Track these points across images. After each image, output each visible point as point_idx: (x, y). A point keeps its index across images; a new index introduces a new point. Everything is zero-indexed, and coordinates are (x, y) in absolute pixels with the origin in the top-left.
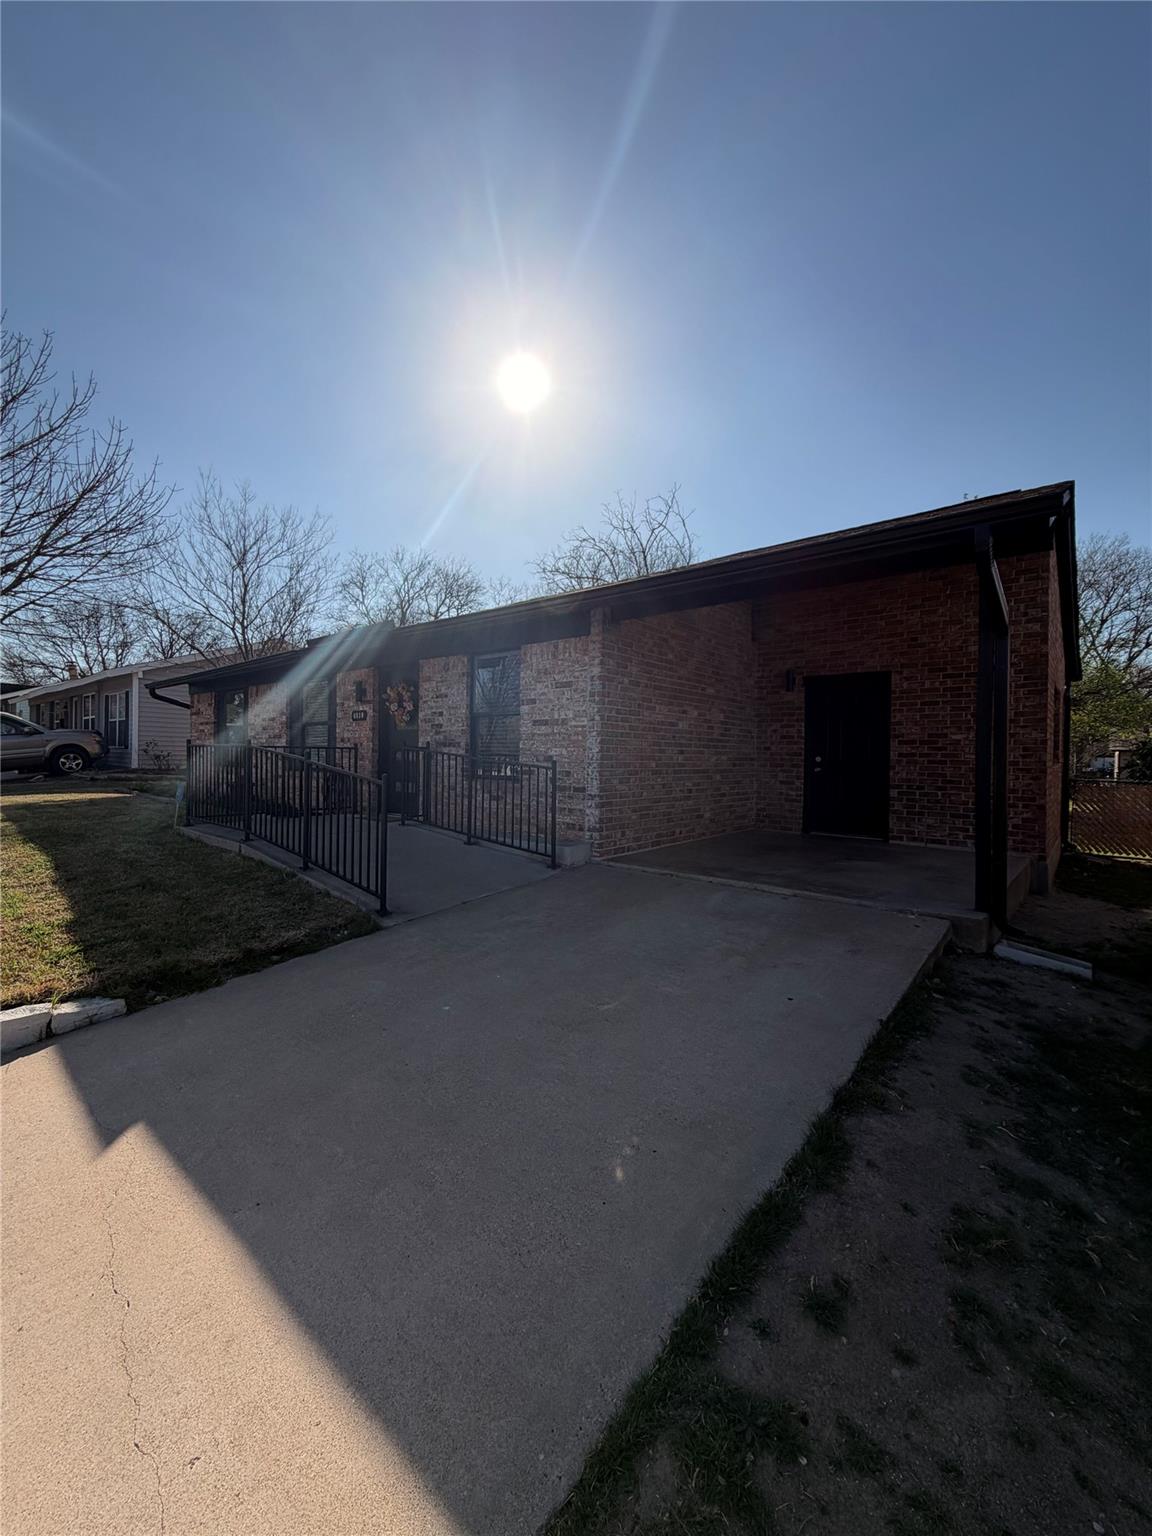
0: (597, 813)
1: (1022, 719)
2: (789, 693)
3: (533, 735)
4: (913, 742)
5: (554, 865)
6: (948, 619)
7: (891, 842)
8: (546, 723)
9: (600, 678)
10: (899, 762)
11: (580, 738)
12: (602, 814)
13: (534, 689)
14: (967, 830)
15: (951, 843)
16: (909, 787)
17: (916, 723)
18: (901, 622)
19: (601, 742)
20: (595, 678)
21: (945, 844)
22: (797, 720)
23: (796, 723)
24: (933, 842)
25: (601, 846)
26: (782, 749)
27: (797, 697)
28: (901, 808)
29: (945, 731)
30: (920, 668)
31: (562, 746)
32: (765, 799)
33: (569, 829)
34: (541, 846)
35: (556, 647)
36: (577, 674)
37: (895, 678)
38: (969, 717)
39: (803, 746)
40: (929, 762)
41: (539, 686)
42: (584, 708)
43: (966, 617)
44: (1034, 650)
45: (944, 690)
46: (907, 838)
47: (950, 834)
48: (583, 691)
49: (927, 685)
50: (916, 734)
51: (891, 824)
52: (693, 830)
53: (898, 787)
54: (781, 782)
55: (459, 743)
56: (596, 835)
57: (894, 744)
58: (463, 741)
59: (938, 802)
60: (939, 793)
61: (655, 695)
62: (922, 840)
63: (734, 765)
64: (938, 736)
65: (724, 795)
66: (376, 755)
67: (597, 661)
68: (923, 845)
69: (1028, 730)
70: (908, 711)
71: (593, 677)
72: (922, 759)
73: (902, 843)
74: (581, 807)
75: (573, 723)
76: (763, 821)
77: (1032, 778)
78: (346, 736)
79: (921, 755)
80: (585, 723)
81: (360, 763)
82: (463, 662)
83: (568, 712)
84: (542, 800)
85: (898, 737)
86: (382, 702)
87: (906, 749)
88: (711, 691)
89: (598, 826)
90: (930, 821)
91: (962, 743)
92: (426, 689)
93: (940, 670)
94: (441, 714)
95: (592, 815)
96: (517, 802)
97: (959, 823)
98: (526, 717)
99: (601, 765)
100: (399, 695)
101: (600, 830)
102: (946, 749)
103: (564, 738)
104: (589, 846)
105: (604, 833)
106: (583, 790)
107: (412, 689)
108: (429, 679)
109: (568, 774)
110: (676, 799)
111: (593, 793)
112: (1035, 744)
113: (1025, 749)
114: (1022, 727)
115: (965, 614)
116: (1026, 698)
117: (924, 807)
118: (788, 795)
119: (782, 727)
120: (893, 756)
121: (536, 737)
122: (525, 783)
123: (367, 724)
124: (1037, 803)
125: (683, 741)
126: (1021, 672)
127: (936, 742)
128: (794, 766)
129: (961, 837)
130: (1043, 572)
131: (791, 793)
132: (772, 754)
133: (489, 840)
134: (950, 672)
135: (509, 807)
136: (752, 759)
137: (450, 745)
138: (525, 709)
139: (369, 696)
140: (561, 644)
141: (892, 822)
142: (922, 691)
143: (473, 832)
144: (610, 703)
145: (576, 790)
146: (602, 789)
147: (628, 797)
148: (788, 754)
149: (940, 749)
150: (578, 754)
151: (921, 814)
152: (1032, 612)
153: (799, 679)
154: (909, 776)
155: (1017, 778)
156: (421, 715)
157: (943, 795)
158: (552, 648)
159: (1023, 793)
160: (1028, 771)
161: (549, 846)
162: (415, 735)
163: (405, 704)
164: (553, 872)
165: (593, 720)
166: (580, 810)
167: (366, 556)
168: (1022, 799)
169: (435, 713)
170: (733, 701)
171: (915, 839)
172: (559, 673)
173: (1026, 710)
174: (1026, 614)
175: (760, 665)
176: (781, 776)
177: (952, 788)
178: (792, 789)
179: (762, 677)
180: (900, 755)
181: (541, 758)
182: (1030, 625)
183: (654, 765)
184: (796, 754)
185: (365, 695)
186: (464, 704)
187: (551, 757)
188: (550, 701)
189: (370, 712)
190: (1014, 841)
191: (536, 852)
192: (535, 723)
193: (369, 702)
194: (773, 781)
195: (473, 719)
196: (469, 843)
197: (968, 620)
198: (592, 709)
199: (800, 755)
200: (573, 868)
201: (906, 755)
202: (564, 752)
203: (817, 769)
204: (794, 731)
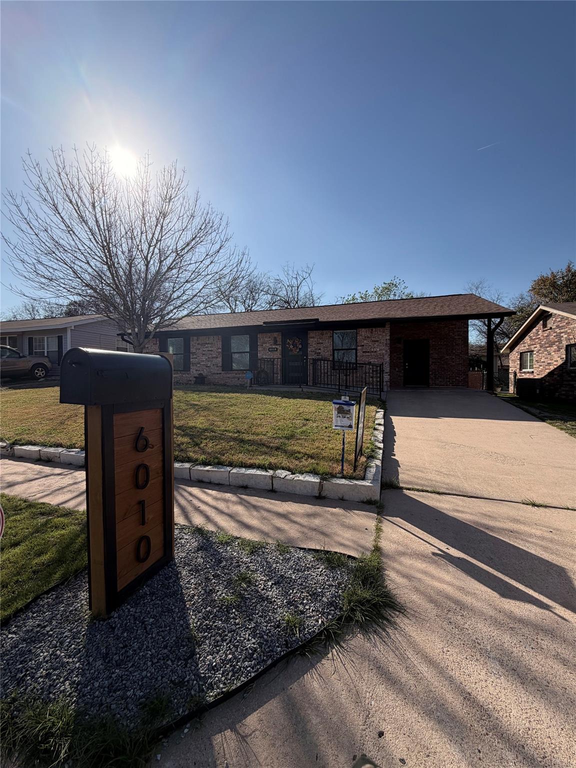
2: (399, 345)
4: (436, 359)
7: (430, 386)
8: (368, 352)
9: (389, 339)
11: (382, 356)
13: (363, 342)
14: (450, 382)
15: (446, 385)
16: (435, 371)
17: (436, 354)
24: (441, 385)
26: (397, 361)
27: (401, 346)
28: (433, 377)
30: (437, 339)
35: (372, 330)
36: (380, 338)
37: (431, 341)
38: (450, 352)
39: (403, 361)
40: (440, 364)
41: (365, 341)
42: (383, 348)
45: (444, 345)
46: (434, 385)
47: (445, 383)
48: (383, 343)
49: (439, 343)
50: (436, 357)
53: (432, 371)
54: (397, 371)
55: (329, 358)
57: (431, 359)
59: (442, 375)
62: (438, 385)
64: (443, 357)
67: (388, 335)
70: (434, 350)
71: (387, 339)
75: (379, 352)
79: (438, 362)
80: (384, 352)
83: (377, 349)
85: (432, 357)
86: (284, 345)
87: (434, 361)
90: (440, 380)
91: (448, 359)
93: (443, 339)
94: (320, 349)
97: (448, 380)
98: (360, 350)
102: (444, 360)
103: (375, 357)
108: (313, 338)
111: (387, 372)
117: (439, 376)
119: (397, 355)
120: (431, 363)
121: (364, 356)
122: (360, 370)
123: (278, 352)
127: (442, 359)
128: (401, 366)
129: (448, 384)
131: (400, 373)
132: (394, 363)
138: (359, 348)
140: (374, 330)
141: (431, 381)
142: (438, 345)
146: (391, 370)
148: (399, 363)
150: (381, 361)
151: (438, 378)
153: (402, 341)
154: (435, 368)
155: (462, 368)
156: (309, 349)
157: (444, 373)
158: (370, 330)
163: (298, 346)
165: (387, 351)
168: (464, 373)
169: (316, 349)
171: (436, 385)
172: (373, 338)
176: (397, 369)
177: (446, 371)
181: (367, 362)
185: (277, 342)
186: (331, 346)
188: (370, 346)
189: (279, 348)
192: (363, 352)
193: (279, 345)
194: (395, 370)
195: (333, 351)
198: (387, 348)
199: (402, 363)
202: (376, 360)
203: (407, 367)
204: (401, 356)
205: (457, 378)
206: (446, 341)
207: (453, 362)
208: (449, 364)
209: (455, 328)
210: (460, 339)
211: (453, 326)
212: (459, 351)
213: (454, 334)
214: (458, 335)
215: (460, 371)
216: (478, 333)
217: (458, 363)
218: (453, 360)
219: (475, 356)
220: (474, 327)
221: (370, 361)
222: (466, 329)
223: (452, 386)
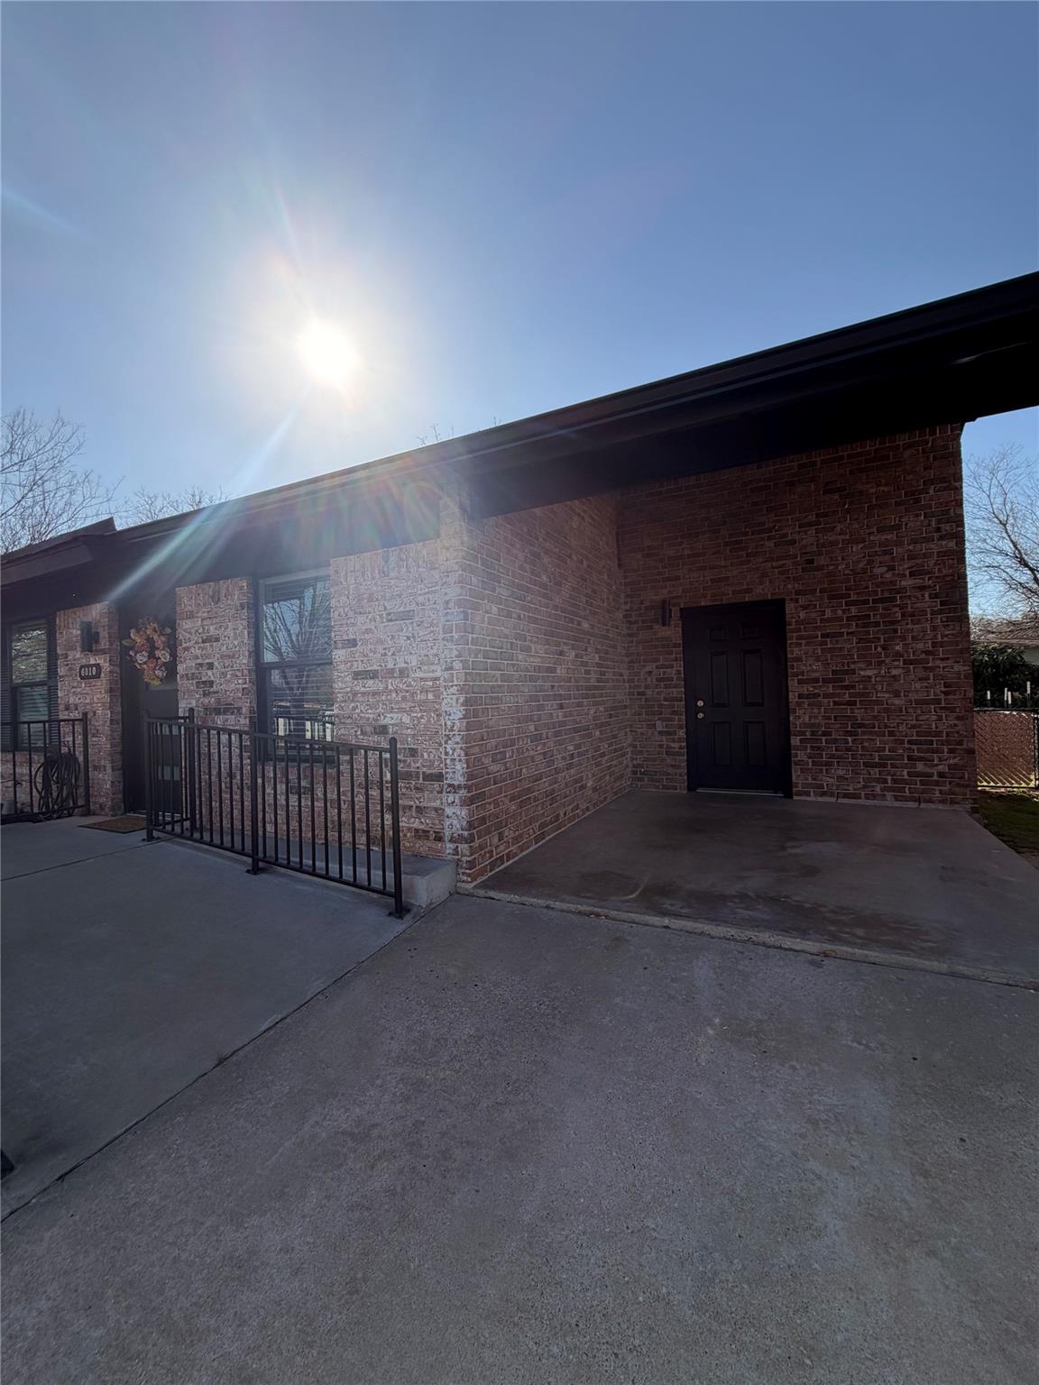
0: (464, 812)
1: (941, 649)
2: (666, 628)
3: (355, 694)
4: (816, 680)
5: (400, 909)
6: (848, 537)
7: (795, 798)
8: (374, 675)
9: (459, 603)
10: (799, 704)
11: (430, 696)
12: (471, 814)
13: (354, 625)
14: (885, 781)
16: (813, 733)
17: (817, 659)
18: (793, 542)
19: (467, 702)
20: (451, 605)
21: (860, 798)
22: (676, 660)
23: (674, 663)
24: (846, 796)
25: (472, 864)
26: (658, 693)
27: (673, 632)
28: (805, 758)
29: (853, 666)
30: (818, 594)
31: (402, 710)
32: (641, 752)
33: (419, 838)
34: (377, 874)
35: (386, 559)
36: (420, 599)
37: (790, 608)
38: (879, 649)
39: (683, 690)
40: (835, 703)
41: (361, 619)
42: (435, 651)
43: (870, 534)
44: (951, 571)
45: (848, 619)
46: (814, 792)
47: (865, 787)
48: (432, 624)
49: (828, 614)
50: (816, 671)
51: (794, 778)
52: (577, 807)
53: (803, 733)
54: (660, 732)
55: (239, 709)
56: (464, 847)
57: (793, 684)
58: (246, 705)
59: (849, 749)
60: (850, 739)
61: (529, 631)
62: (832, 795)
63: (611, 716)
64: (846, 672)
65: (603, 755)
66: (119, 727)
67: (452, 578)
68: (834, 800)
69: (950, 662)
70: (807, 644)
71: (447, 603)
72: (826, 700)
73: (808, 799)
74: (437, 804)
75: (419, 674)
76: (640, 779)
77: (958, 718)
78: (71, 701)
79: (826, 696)
80: (438, 674)
81: (92, 740)
82: (241, 588)
83: (408, 658)
84: (374, 793)
85: (798, 675)
86: (125, 651)
87: (805, 689)
88: (585, 625)
89: (466, 833)
90: (840, 772)
91: (873, 680)
92: (188, 629)
93: (842, 596)
94: (211, 666)
95: (455, 817)
96: (332, 795)
97: (875, 772)
98: (342, 667)
99: (466, 739)
100: (150, 640)
101: (470, 840)
102: (854, 687)
103: (404, 698)
104: (453, 865)
105: (476, 844)
106: (439, 777)
107: (168, 631)
108: (191, 616)
109: (413, 752)
110: (557, 771)
111: (456, 783)
112: (959, 678)
113: (946, 685)
114: (942, 659)
115: (867, 531)
116: (944, 626)
117: (833, 756)
118: (668, 747)
119: (657, 667)
120: (793, 698)
121: (359, 697)
122: (345, 768)
123: (102, 684)
124: (965, 746)
125: (561, 692)
126: (936, 596)
127: (843, 680)
128: (674, 713)
129: (878, 789)
130: (955, 481)
131: (673, 745)
132: (646, 700)
133: (288, 866)
134: (853, 597)
135: (319, 805)
136: (625, 707)
137: (226, 711)
138: (339, 655)
139: (104, 644)
140: (394, 554)
141: (797, 775)
142: (821, 621)
143: (261, 855)
144: (475, 642)
145: (427, 777)
146: (470, 776)
147: (505, 780)
148: (665, 700)
149: (847, 687)
150: (429, 721)
151: (829, 764)
152: (946, 527)
153: (676, 612)
154: (813, 721)
155: (940, 719)
156: (181, 668)
157: (853, 741)
158: (379, 561)
159: (947, 736)
160: (953, 710)
161: (390, 876)
162: (172, 698)
163: (158, 653)
164: (399, 926)
165: (451, 668)
166: (436, 810)
167: (156, 497)
168: (948, 742)
169: (201, 665)
170: (607, 638)
171: (823, 794)
172: (392, 598)
173: (945, 639)
174: (938, 530)
175: (627, 596)
176: (660, 726)
177: (864, 733)
178: (674, 741)
179: (631, 609)
180: (800, 696)
181: (369, 729)
182: (944, 543)
183: (532, 728)
184: (676, 699)
185: (97, 642)
186: (245, 651)
187: (385, 728)
188: (380, 641)
189: (106, 666)
190: (941, 792)
191: (369, 889)
192: (357, 675)
193: (103, 652)
194: (650, 731)
195: (261, 672)
196: (255, 870)
197: (872, 538)
199: (681, 701)
200: (432, 911)
201: (808, 697)
202: (406, 719)
203: (701, 716)
204: (672, 672)
205: (920, 767)
206: (854, 603)
207: (897, 694)
208: (878, 702)
209: (899, 543)
210: (922, 588)
211: (891, 536)
212: (920, 646)
213: (891, 568)
214: (912, 574)
215: (929, 734)
216: (1002, 587)
217: (921, 696)
218: (896, 686)
219: (1002, 651)
220: (992, 572)
221: (383, 722)
222: (952, 544)
223: (897, 798)
